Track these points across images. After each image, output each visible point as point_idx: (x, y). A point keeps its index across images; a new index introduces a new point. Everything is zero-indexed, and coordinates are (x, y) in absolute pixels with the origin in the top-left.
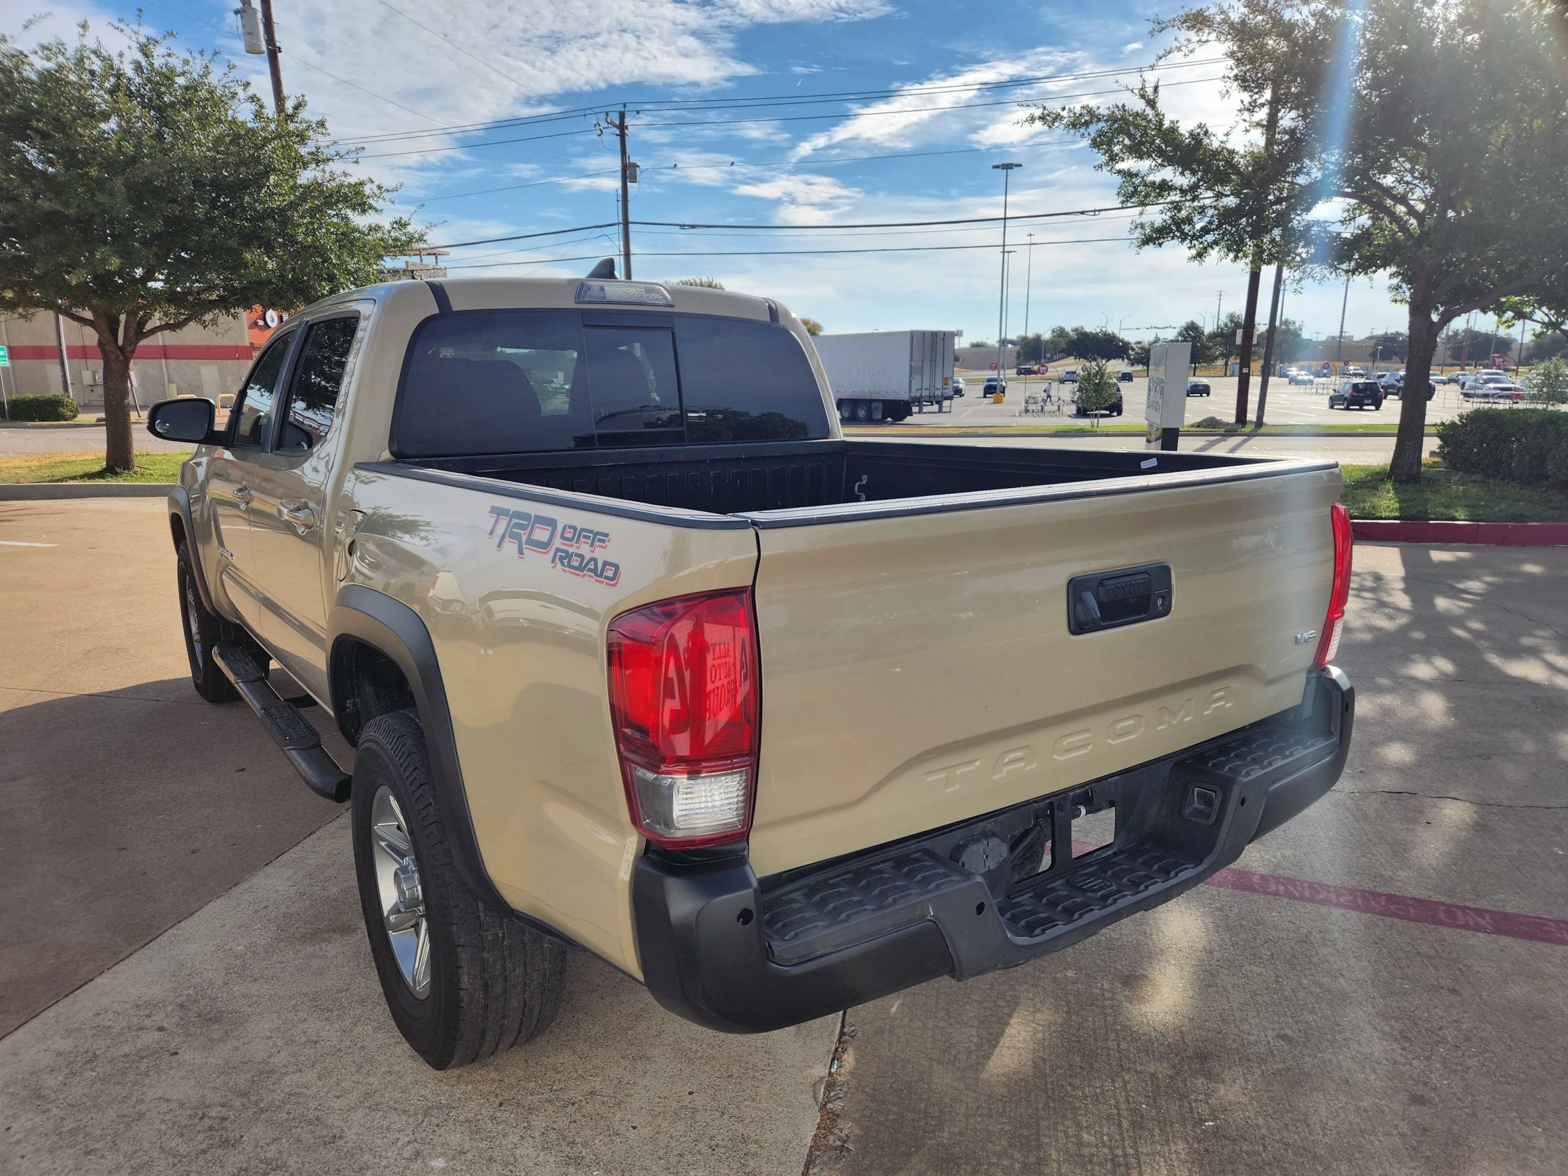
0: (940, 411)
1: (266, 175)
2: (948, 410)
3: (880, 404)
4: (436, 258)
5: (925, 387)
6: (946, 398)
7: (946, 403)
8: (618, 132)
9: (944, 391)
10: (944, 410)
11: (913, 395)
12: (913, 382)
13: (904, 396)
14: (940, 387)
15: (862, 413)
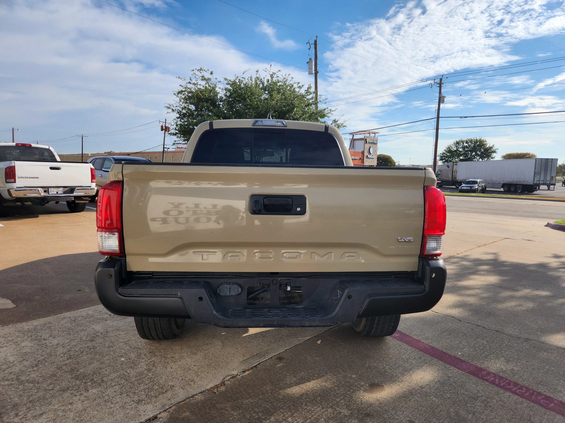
0: (549, 189)
1: (294, 108)
2: (553, 189)
3: (521, 186)
4: (375, 134)
5: (541, 180)
6: (552, 185)
7: (552, 186)
8: (439, 85)
9: (551, 182)
10: (551, 189)
11: (535, 182)
12: (535, 178)
13: (531, 182)
14: (549, 180)
15: (513, 189)
